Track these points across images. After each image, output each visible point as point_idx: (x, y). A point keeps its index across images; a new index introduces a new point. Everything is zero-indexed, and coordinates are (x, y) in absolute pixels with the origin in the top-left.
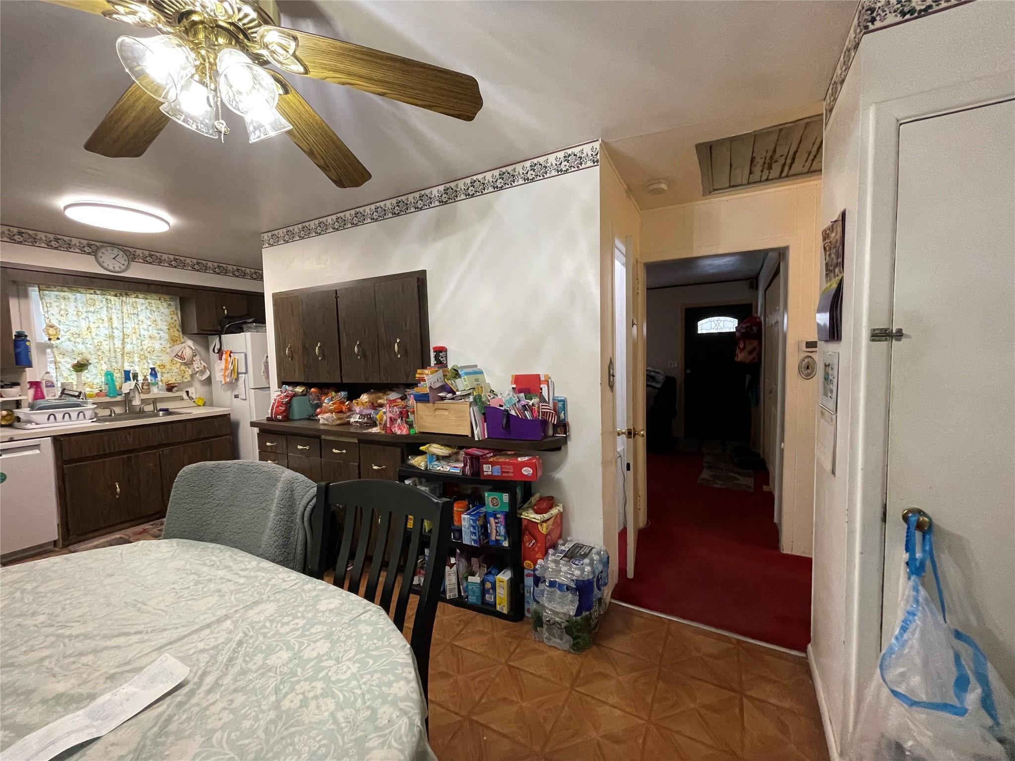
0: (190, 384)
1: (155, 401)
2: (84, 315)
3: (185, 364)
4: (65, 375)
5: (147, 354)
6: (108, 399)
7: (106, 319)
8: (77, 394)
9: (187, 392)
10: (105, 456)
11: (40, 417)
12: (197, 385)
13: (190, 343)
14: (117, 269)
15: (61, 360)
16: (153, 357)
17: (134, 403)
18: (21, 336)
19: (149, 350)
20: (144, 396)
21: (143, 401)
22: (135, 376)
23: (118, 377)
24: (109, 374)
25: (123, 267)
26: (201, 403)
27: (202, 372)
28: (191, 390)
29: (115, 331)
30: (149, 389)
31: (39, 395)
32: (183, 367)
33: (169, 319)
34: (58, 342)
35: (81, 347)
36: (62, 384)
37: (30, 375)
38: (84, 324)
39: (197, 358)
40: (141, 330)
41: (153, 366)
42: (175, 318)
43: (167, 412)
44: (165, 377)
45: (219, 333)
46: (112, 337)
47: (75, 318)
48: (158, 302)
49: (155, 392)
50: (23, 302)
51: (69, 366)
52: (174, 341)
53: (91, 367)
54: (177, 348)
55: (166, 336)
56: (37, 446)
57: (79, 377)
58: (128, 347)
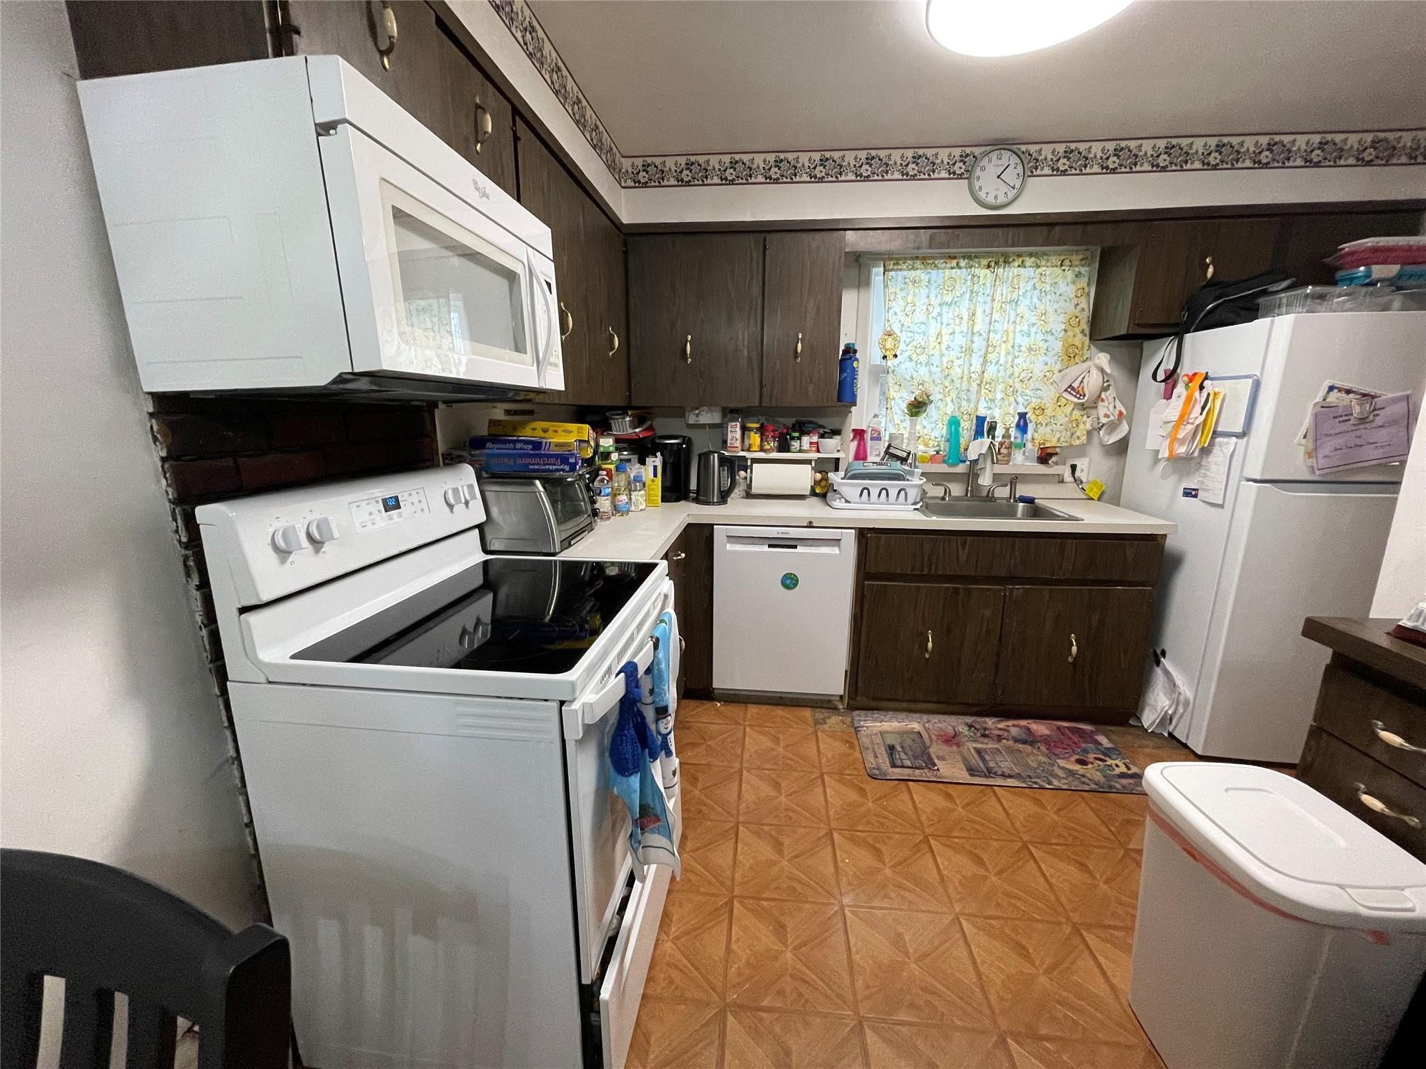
0: (1081, 451)
1: (1014, 480)
2: (937, 311)
3: (1083, 407)
4: (897, 421)
5: (1018, 386)
6: (944, 468)
7: (966, 317)
8: (905, 455)
9: (1074, 468)
11: (850, 489)
12: (1095, 452)
13: (1103, 359)
14: (1002, 200)
15: (897, 395)
16: (1027, 391)
17: (980, 481)
18: (850, 351)
19: (1023, 375)
20: (999, 469)
21: (996, 477)
22: (992, 428)
23: (967, 426)
24: (954, 423)
26: (1095, 494)
27: (1113, 426)
28: (1082, 464)
29: (976, 338)
30: (1009, 455)
31: (861, 455)
32: (1077, 413)
33: (1070, 307)
34: (896, 361)
35: (923, 370)
36: (891, 436)
37: (858, 418)
38: (933, 329)
39: (1109, 395)
40: (1018, 335)
41: (1021, 410)
42: (1084, 304)
43: (1036, 511)
44: (1041, 434)
45: (1178, 331)
46: (969, 351)
47: (923, 318)
48: (1058, 270)
49: (1022, 461)
50: (862, 292)
51: (904, 406)
52: (1070, 355)
53: (931, 409)
54: (1074, 371)
55: (1058, 346)
56: (836, 542)
57: (913, 425)
58: (991, 370)
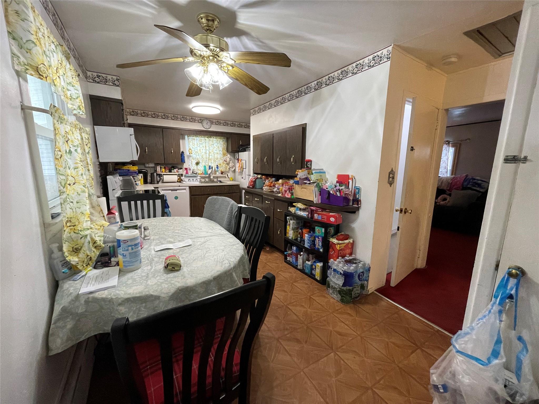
0: (228, 172)
1: (217, 177)
2: (199, 145)
3: (227, 164)
4: (194, 166)
5: (216, 160)
6: (204, 176)
7: (204, 146)
8: (196, 173)
9: (227, 175)
10: (202, 195)
11: (186, 179)
12: (231, 172)
13: (229, 156)
14: (208, 128)
15: (193, 161)
16: (218, 161)
17: (211, 178)
18: (183, 152)
19: (216, 158)
20: (214, 175)
21: (214, 177)
22: (212, 168)
23: (207, 167)
24: (205, 167)
25: (209, 127)
26: (232, 180)
27: (232, 167)
28: (229, 174)
29: (207, 151)
30: (216, 173)
31: (187, 173)
32: (226, 165)
33: (223, 146)
34: (192, 154)
35: (198, 156)
36: (193, 169)
37: (185, 166)
38: (199, 148)
39: (231, 162)
40: (215, 151)
41: (217, 164)
42: (225, 146)
43: (220, 181)
44: (221, 169)
45: (238, 152)
46: (206, 153)
47: (196, 146)
48: (220, 139)
49: (218, 174)
50: (184, 140)
51: (195, 163)
52: (224, 155)
53: (200, 164)
54: (225, 157)
55: (222, 153)
56: (185, 189)
57: (197, 167)
58: (211, 157)
